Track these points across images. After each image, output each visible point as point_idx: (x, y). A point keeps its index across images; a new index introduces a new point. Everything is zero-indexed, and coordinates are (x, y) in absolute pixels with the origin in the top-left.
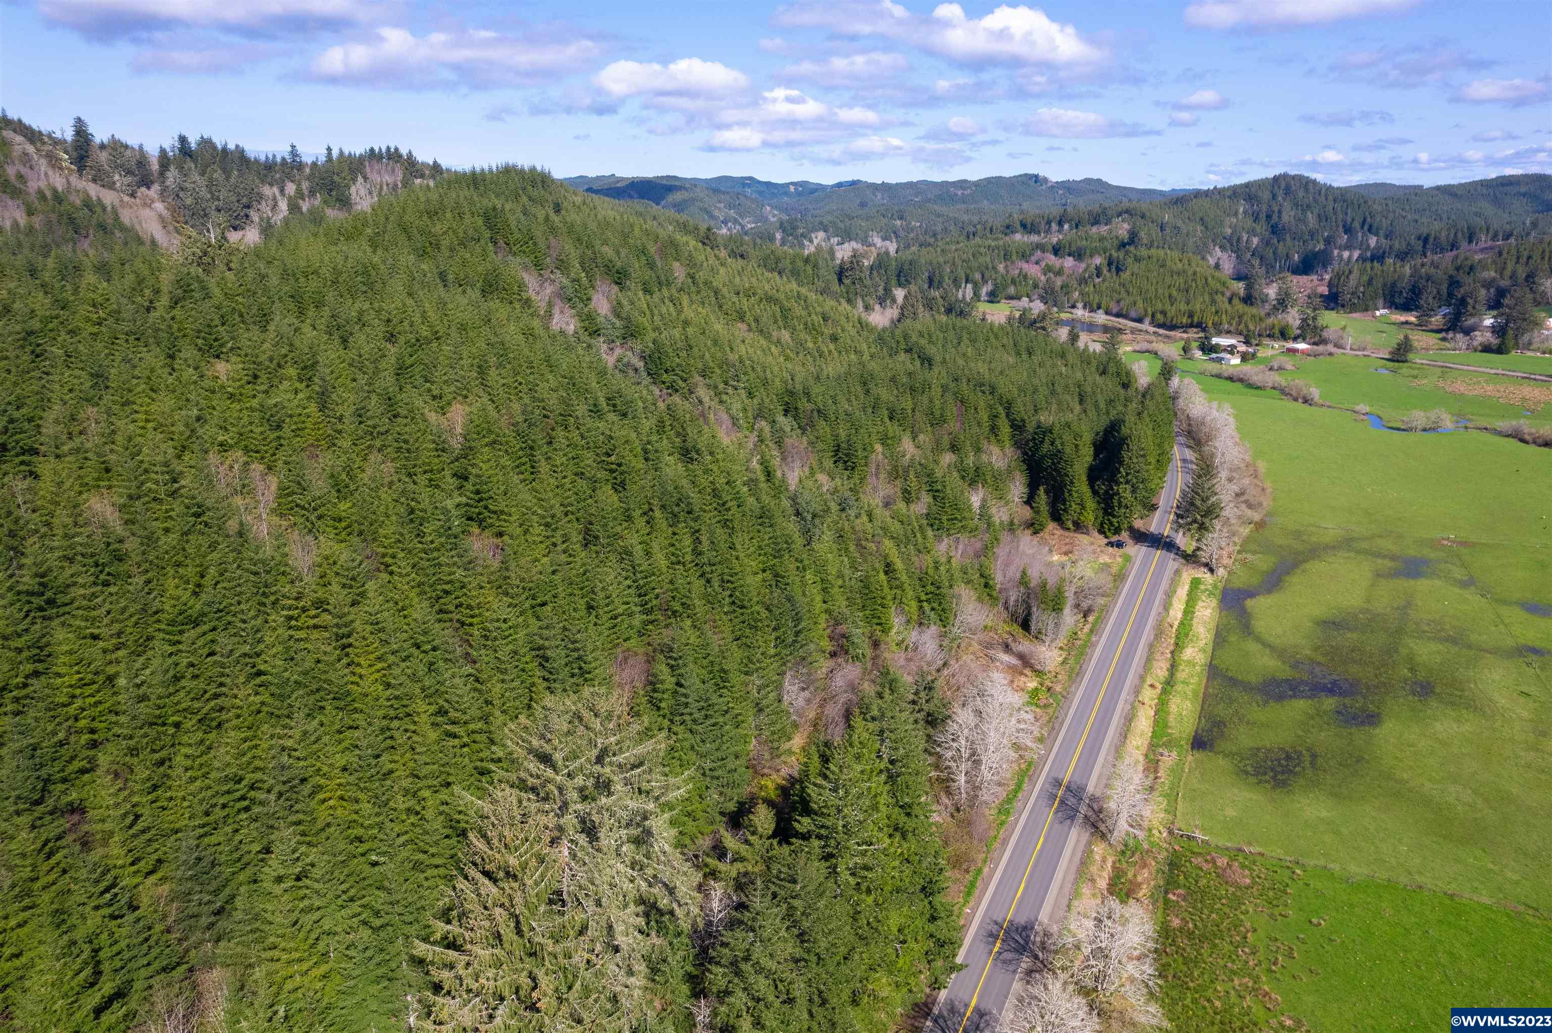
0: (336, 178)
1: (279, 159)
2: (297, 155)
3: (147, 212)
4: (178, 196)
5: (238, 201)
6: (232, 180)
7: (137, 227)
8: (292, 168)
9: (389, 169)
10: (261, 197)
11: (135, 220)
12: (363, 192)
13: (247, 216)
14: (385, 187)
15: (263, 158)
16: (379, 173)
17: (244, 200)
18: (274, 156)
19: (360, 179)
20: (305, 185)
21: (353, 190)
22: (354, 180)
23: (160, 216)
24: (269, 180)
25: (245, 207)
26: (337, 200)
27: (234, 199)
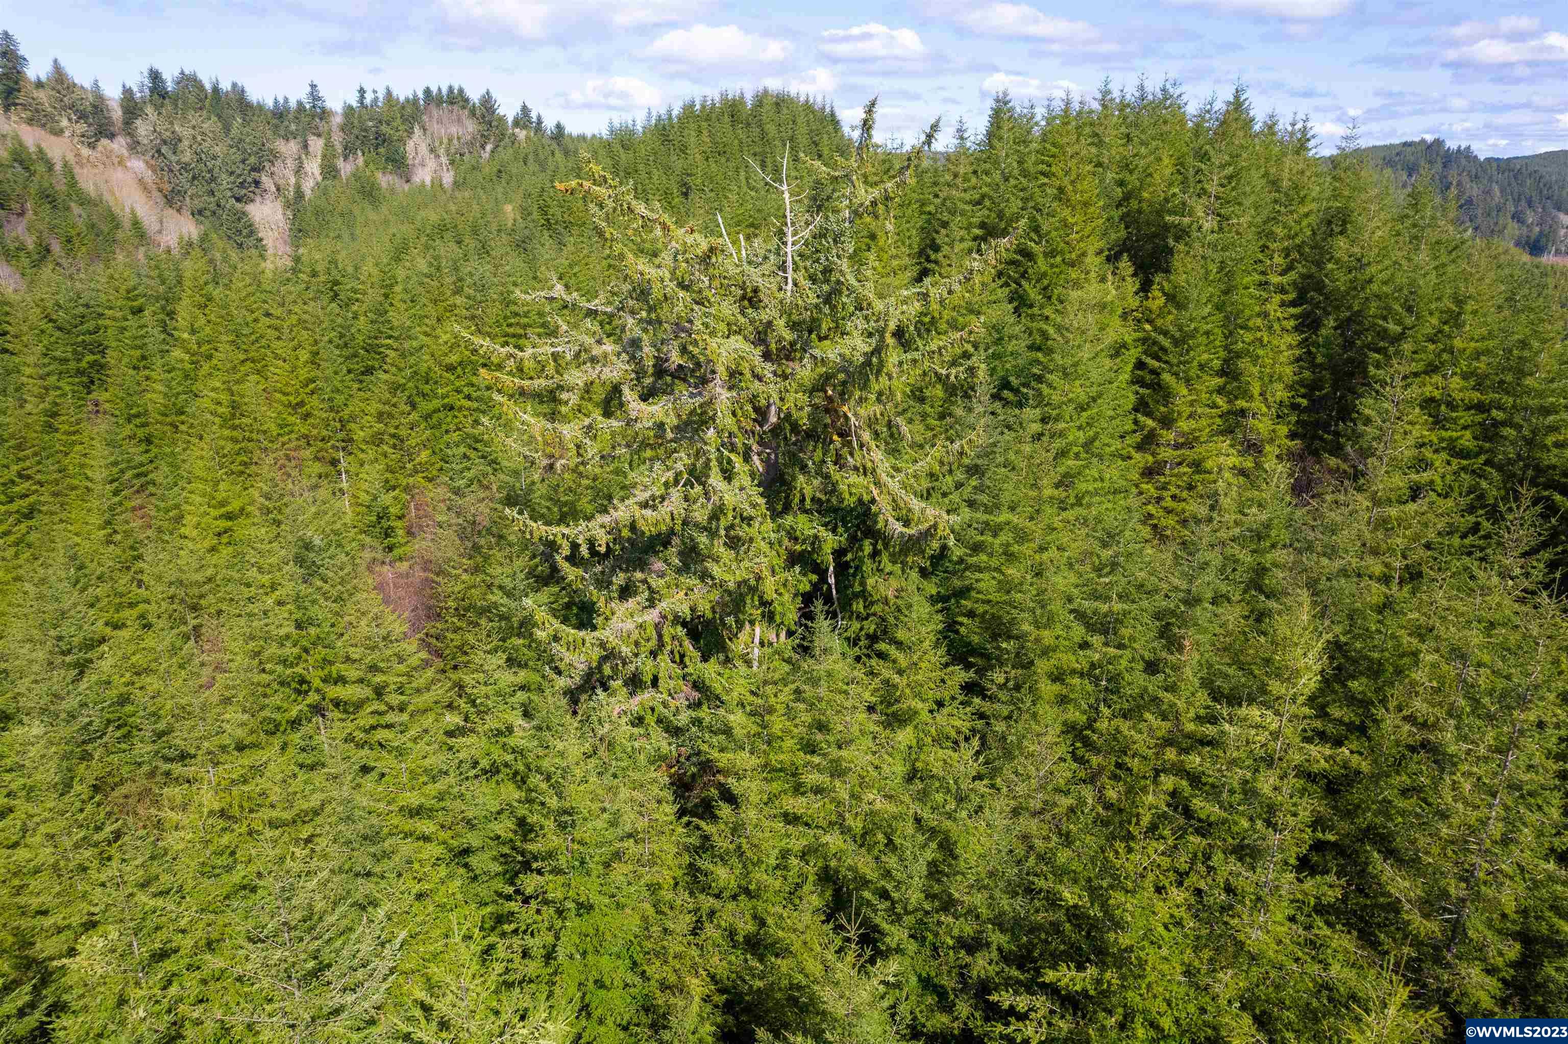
0: (384, 128)
1: (293, 104)
2: (319, 99)
3: (118, 175)
4: (159, 151)
5: (243, 161)
6: (234, 132)
7: (107, 197)
8: (313, 117)
9: (455, 117)
10: (274, 156)
11: (103, 187)
12: (423, 149)
13: (257, 183)
14: (455, 142)
15: (270, 103)
16: (440, 121)
17: (252, 160)
18: (286, 100)
19: (417, 129)
20: (337, 138)
21: (410, 146)
22: (410, 133)
23: (141, 181)
24: (282, 133)
25: (254, 169)
26: (387, 159)
27: (238, 157)
